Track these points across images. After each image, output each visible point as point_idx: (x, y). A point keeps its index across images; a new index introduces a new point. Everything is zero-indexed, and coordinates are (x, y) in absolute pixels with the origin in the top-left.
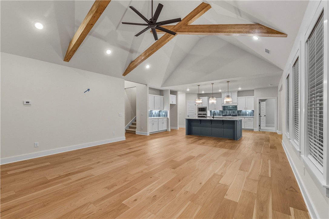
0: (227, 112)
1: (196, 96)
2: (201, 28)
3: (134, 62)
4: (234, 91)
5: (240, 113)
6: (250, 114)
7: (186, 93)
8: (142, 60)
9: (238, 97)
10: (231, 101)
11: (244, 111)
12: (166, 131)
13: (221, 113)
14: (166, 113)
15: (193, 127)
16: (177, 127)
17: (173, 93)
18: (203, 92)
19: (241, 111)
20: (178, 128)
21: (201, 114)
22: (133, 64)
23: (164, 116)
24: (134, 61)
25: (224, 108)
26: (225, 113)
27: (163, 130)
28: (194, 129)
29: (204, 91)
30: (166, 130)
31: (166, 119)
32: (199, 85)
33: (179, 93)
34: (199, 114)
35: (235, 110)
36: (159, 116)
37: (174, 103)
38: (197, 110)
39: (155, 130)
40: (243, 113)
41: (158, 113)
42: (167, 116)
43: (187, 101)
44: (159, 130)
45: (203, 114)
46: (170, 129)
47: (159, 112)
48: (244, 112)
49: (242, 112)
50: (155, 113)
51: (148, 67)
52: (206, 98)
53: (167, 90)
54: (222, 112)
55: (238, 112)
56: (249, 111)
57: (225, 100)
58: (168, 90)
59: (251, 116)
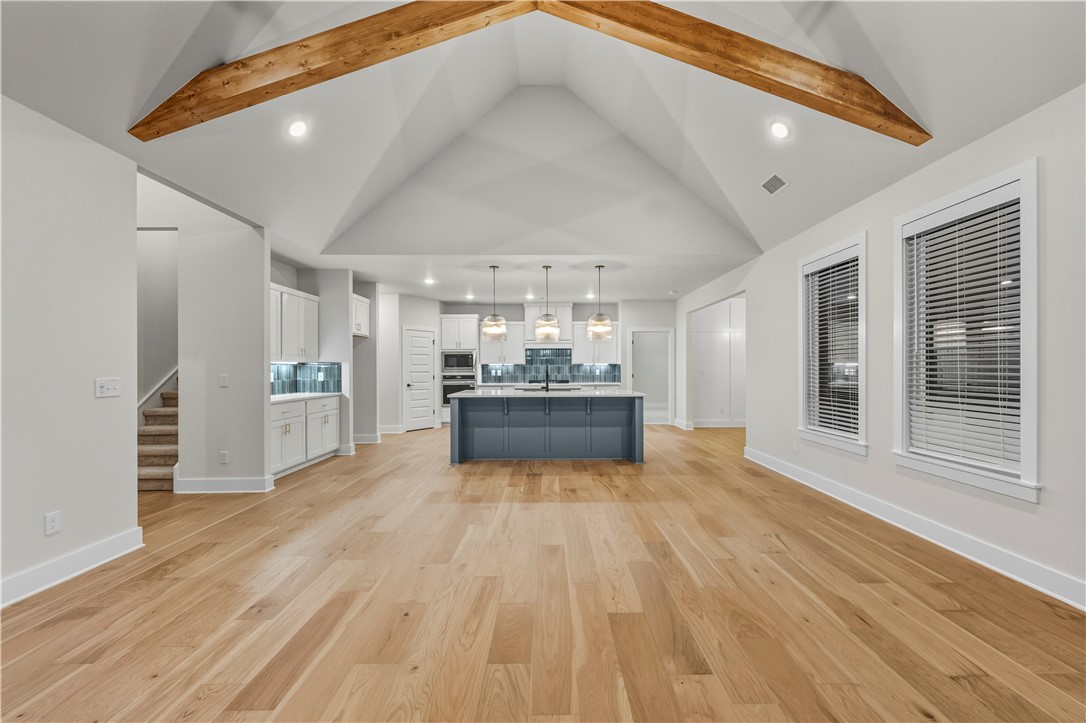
0: (537, 370)
1: (437, 309)
2: (664, 21)
3: (242, 72)
4: (563, 303)
5: (576, 374)
6: (603, 375)
7: (402, 296)
8: (310, 74)
9: (576, 323)
10: (610, 333)
11: (587, 365)
12: (335, 455)
13: (519, 374)
14: (334, 371)
15: (477, 431)
16: (376, 433)
17: (364, 286)
18: (470, 297)
19: (579, 366)
20: (378, 434)
21: (454, 377)
22: (238, 80)
23: (324, 387)
24: (242, 63)
25: (533, 355)
26: (533, 374)
27: (323, 453)
28: (481, 435)
29: (475, 292)
30: (336, 451)
31: (332, 402)
32: (494, 267)
33: (380, 288)
34: (445, 377)
35: (562, 363)
36: (294, 386)
37: (364, 331)
38: (438, 362)
39: (295, 458)
40: (585, 372)
41: (288, 377)
42: (338, 387)
43: (405, 327)
44: (309, 458)
45: (464, 377)
46: (352, 445)
47: (292, 369)
48: (589, 368)
49: (582, 368)
50: (278, 376)
51: (298, 130)
52: (472, 319)
53: (340, 273)
54: (522, 369)
55: (572, 368)
56: (603, 368)
57: (591, 329)
58: (347, 271)
59: (605, 381)
